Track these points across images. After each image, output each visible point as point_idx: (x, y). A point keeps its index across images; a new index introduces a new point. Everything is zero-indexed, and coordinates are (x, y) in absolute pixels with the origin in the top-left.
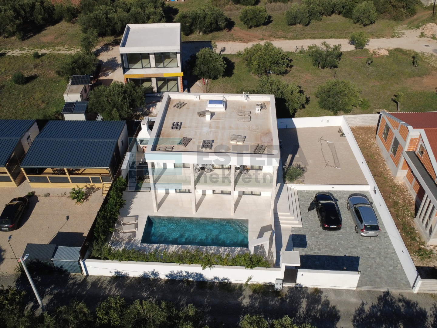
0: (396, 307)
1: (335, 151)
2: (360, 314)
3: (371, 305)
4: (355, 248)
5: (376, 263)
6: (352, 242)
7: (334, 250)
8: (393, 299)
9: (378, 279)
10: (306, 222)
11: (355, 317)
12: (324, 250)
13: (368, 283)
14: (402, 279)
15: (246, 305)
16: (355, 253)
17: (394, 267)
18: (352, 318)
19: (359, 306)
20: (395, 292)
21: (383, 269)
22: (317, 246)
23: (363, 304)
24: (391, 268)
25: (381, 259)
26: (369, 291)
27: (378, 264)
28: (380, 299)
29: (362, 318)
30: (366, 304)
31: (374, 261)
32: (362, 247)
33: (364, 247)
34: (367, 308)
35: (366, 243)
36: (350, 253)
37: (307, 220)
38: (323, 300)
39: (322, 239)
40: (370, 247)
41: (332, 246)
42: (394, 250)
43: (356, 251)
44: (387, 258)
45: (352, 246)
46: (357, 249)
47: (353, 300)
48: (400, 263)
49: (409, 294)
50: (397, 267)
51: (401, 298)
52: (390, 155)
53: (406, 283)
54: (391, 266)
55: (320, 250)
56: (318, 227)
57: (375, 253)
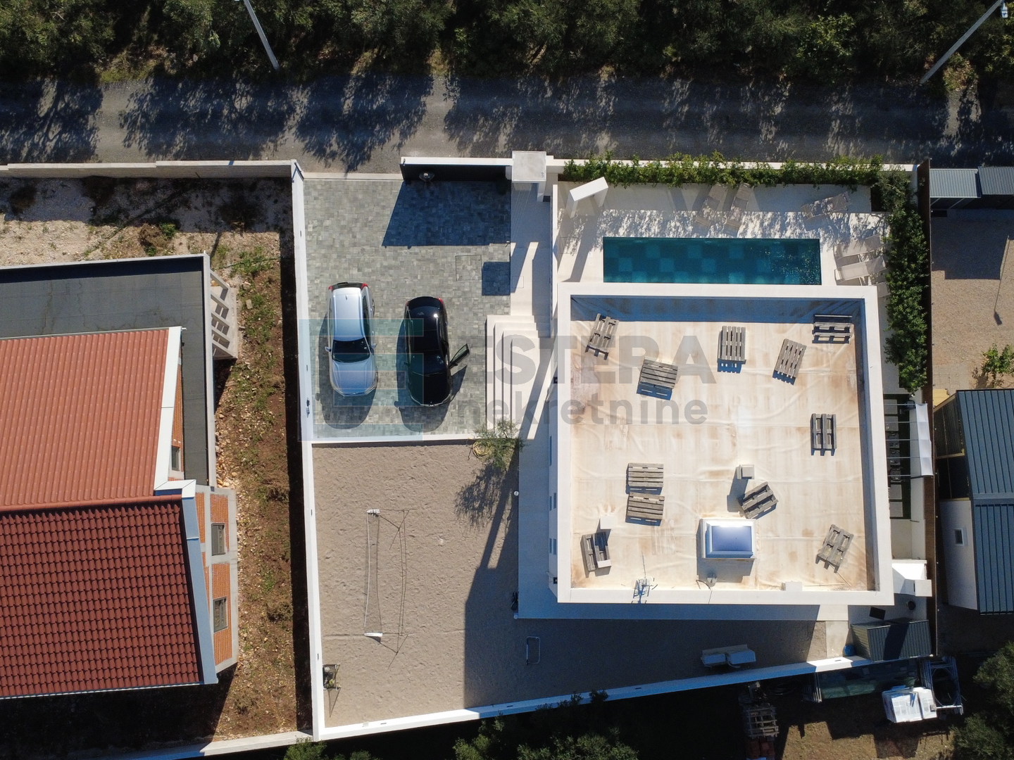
0: (343, 142)
2: (409, 128)
3: (386, 145)
4: (385, 267)
5: (353, 233)
6: (388, 282)
7: (428, 260)
8: (344, 158)
9: (360, 197)
10: (477, 331)
11: (420, 119)
12: (449, 259)
13: (380, 188)
14: (315, 198)
15: (604, 135)
16: (388, 254)
17: (321, 225)
18: (425, 119)
19: (407, 142)
20: (335, 175)
21: (344, 219)
22: (461, 267)
23: (400, 146)
24: (327, 223)
25: (341, 242)
26: (384, 171)
27: (350, 230)
28: (366, 158)
29: (407, 117)
30: (394, 146)
31: (355, 237)
33: (367, 270)
34: (396, 138)
36: (399, 254)
39: (448, 287)
40: (355, 272)
41: (432, 269)
43: (386, 259)
44: (328, 247)
45: (391, 272)
46: (381, 264)
48: (307, 233)
50: (316, 223)
51: (330, 160)
53: (311, 190)
54: (326, 227)
55: (458, 258)
57: (348, 256)
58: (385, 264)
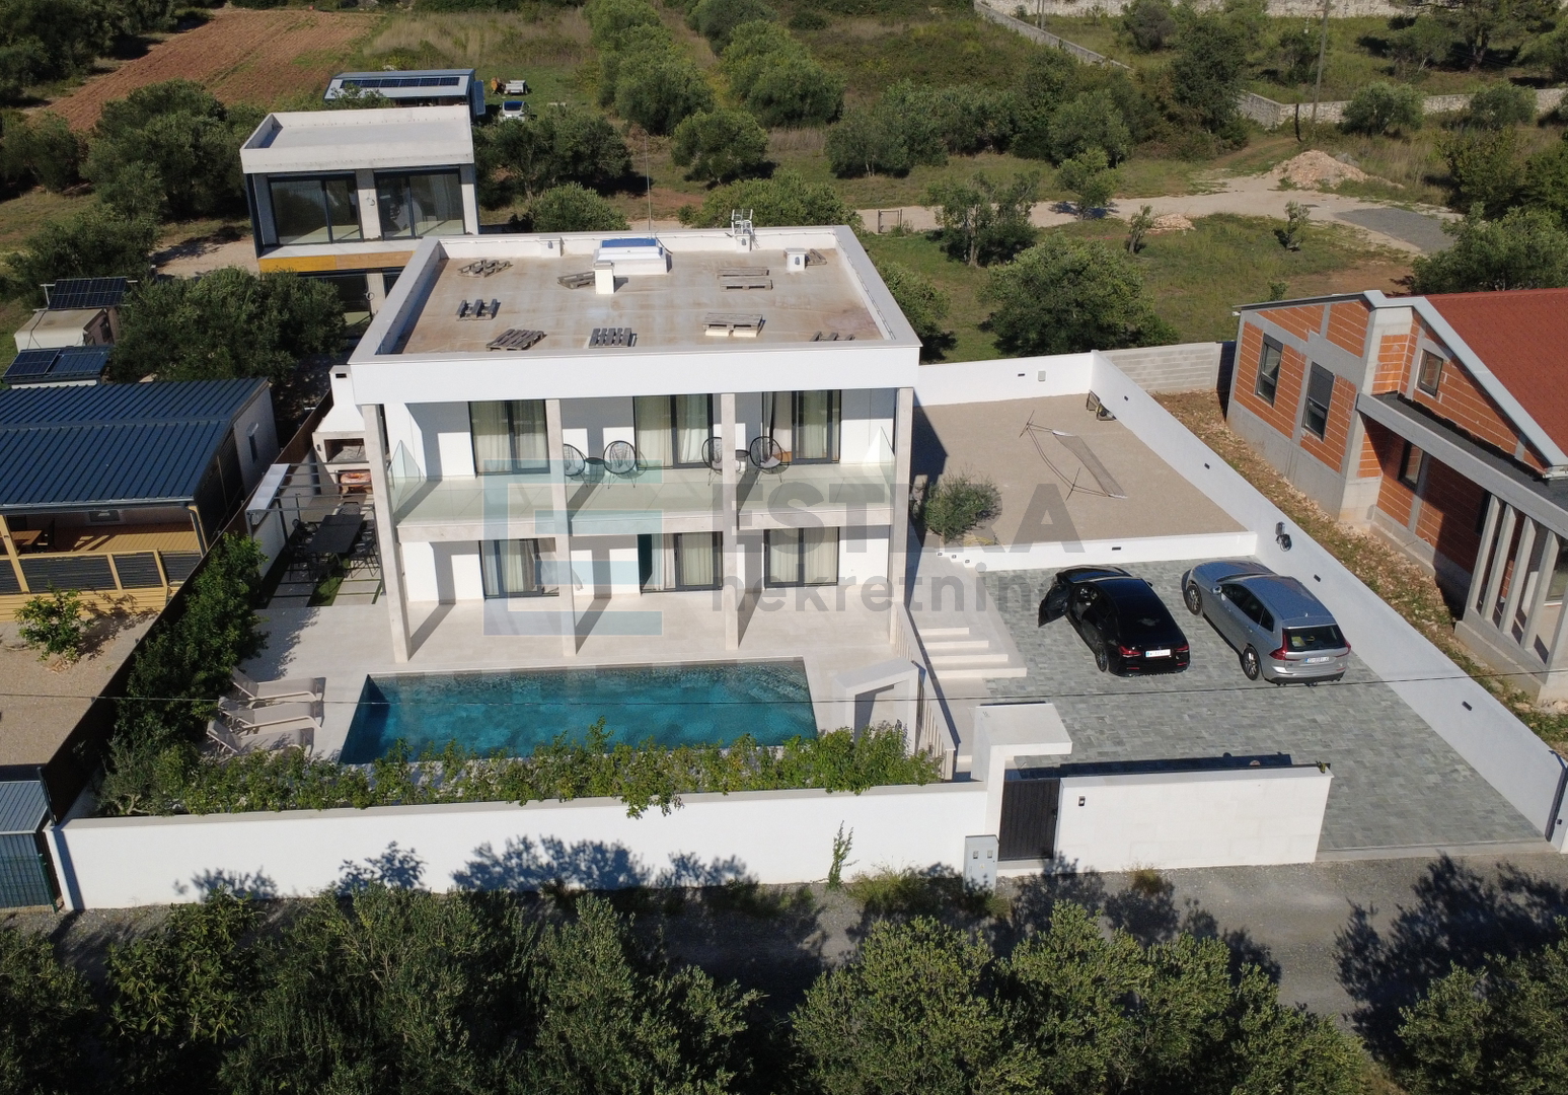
0: (1506, 910)
1: (1093, 456)
2: (1359, 950)
3: (1396, 915)
4: (1264, 727)
5: (1365, 767)
6: (1244, 708)
7: (1182, 739)
8: (1477, 883)
9: (1393, 820)
10: (1038, 659)
11: (1345, 965)
12: (1137, 742)
13: (1359, 835)
14: (1492, 812)
15: (840, 960)
16: (1269, 743)
17: (1443, 775)
18: (1334, 966)
19: (1347, 924)
20: (1479, 855)
21: (1401, 785)
22: (1107, 732)
23: (1360, 914)
24: (1432, 779)
25: (1379, 754)
26: (1371, 864)
27: (1375, 771)
28: (1425, 889)
29: (1378, 964)
30: (1373, 912)
31: (1355, 762)
32: (1290, 721)
33: (1299, 721)
34: (1383, 925)
35: (1301, 707)
36: (1247, 744)
37: (1044, 655)
38: (1183, 914)
39: (1118, 707)
40: (1319, 718)
41: (1166, 728)
42: (1422, 721)
43: (1269, 737)
44: (1403, 747)
45: (1246, 722)
46: (1273, 729)
47: (1320, 900)
48: (1462, 761)
49: (1542, 857)
50: (1455, 775)
51: (1508, 875)
52: (1303, 444)
53: (1514, 824)
54: (1429, 772)
55: (1120, 743)
56: (1094, 674)
57: (1350, 736)
58: (1266, 731)
